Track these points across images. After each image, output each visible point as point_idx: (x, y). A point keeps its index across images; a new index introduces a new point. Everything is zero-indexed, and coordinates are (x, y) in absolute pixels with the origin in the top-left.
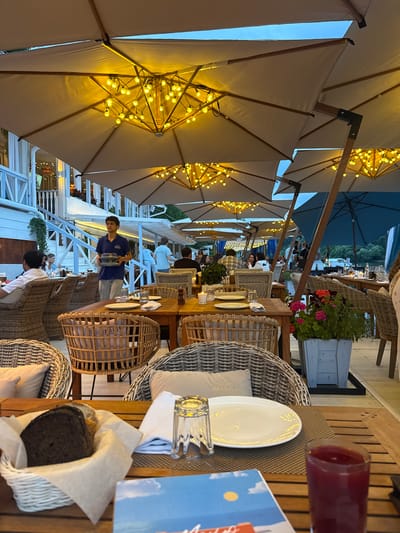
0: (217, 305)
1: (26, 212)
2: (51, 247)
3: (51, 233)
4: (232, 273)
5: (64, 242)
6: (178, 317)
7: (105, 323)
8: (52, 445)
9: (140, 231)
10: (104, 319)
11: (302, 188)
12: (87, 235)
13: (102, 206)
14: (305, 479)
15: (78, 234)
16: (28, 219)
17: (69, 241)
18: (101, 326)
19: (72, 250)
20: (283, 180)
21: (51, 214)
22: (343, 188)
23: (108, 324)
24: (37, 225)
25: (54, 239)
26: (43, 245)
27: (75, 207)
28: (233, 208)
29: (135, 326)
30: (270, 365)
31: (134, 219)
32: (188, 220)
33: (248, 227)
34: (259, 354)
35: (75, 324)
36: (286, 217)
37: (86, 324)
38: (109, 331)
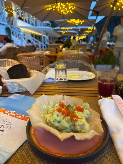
0: (68, 53)
1: (4, 25)
2: (13, 37)
3: (13, 33)
4: (74, 45)
5: (17, 36)
6: (56, 57)
7: (32, 57)
8: (17, 75)
9: (42, 32)
10: (32, 56)
11: (99, 14)
12: (25, 33)
13: (29, 23)
14: (97, 87)
15: (22, 33)
16: (4, 27)
17: (19, 35)
18: (31, 58)
19: (20, 39)
20: (93, 11)
21: (12, 26)
22: (113, 15)
23: (33, 58)
24: (8, 30)
25: (14, 35)
26: (10, 37)
27: (20, 23)
28: (74, 23)
29: (42, 59)
30: (85, 66)
31: (40, 27)
32: (58, 28)
33: (80, 30)
34: (82, 63)
35: (23, 58)
36: (93, 26)
37: (26, 58)
38: (34, 60)
